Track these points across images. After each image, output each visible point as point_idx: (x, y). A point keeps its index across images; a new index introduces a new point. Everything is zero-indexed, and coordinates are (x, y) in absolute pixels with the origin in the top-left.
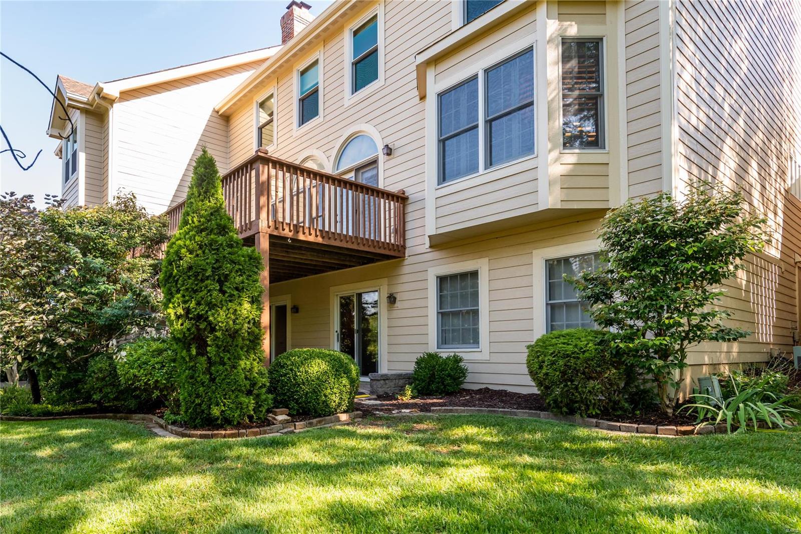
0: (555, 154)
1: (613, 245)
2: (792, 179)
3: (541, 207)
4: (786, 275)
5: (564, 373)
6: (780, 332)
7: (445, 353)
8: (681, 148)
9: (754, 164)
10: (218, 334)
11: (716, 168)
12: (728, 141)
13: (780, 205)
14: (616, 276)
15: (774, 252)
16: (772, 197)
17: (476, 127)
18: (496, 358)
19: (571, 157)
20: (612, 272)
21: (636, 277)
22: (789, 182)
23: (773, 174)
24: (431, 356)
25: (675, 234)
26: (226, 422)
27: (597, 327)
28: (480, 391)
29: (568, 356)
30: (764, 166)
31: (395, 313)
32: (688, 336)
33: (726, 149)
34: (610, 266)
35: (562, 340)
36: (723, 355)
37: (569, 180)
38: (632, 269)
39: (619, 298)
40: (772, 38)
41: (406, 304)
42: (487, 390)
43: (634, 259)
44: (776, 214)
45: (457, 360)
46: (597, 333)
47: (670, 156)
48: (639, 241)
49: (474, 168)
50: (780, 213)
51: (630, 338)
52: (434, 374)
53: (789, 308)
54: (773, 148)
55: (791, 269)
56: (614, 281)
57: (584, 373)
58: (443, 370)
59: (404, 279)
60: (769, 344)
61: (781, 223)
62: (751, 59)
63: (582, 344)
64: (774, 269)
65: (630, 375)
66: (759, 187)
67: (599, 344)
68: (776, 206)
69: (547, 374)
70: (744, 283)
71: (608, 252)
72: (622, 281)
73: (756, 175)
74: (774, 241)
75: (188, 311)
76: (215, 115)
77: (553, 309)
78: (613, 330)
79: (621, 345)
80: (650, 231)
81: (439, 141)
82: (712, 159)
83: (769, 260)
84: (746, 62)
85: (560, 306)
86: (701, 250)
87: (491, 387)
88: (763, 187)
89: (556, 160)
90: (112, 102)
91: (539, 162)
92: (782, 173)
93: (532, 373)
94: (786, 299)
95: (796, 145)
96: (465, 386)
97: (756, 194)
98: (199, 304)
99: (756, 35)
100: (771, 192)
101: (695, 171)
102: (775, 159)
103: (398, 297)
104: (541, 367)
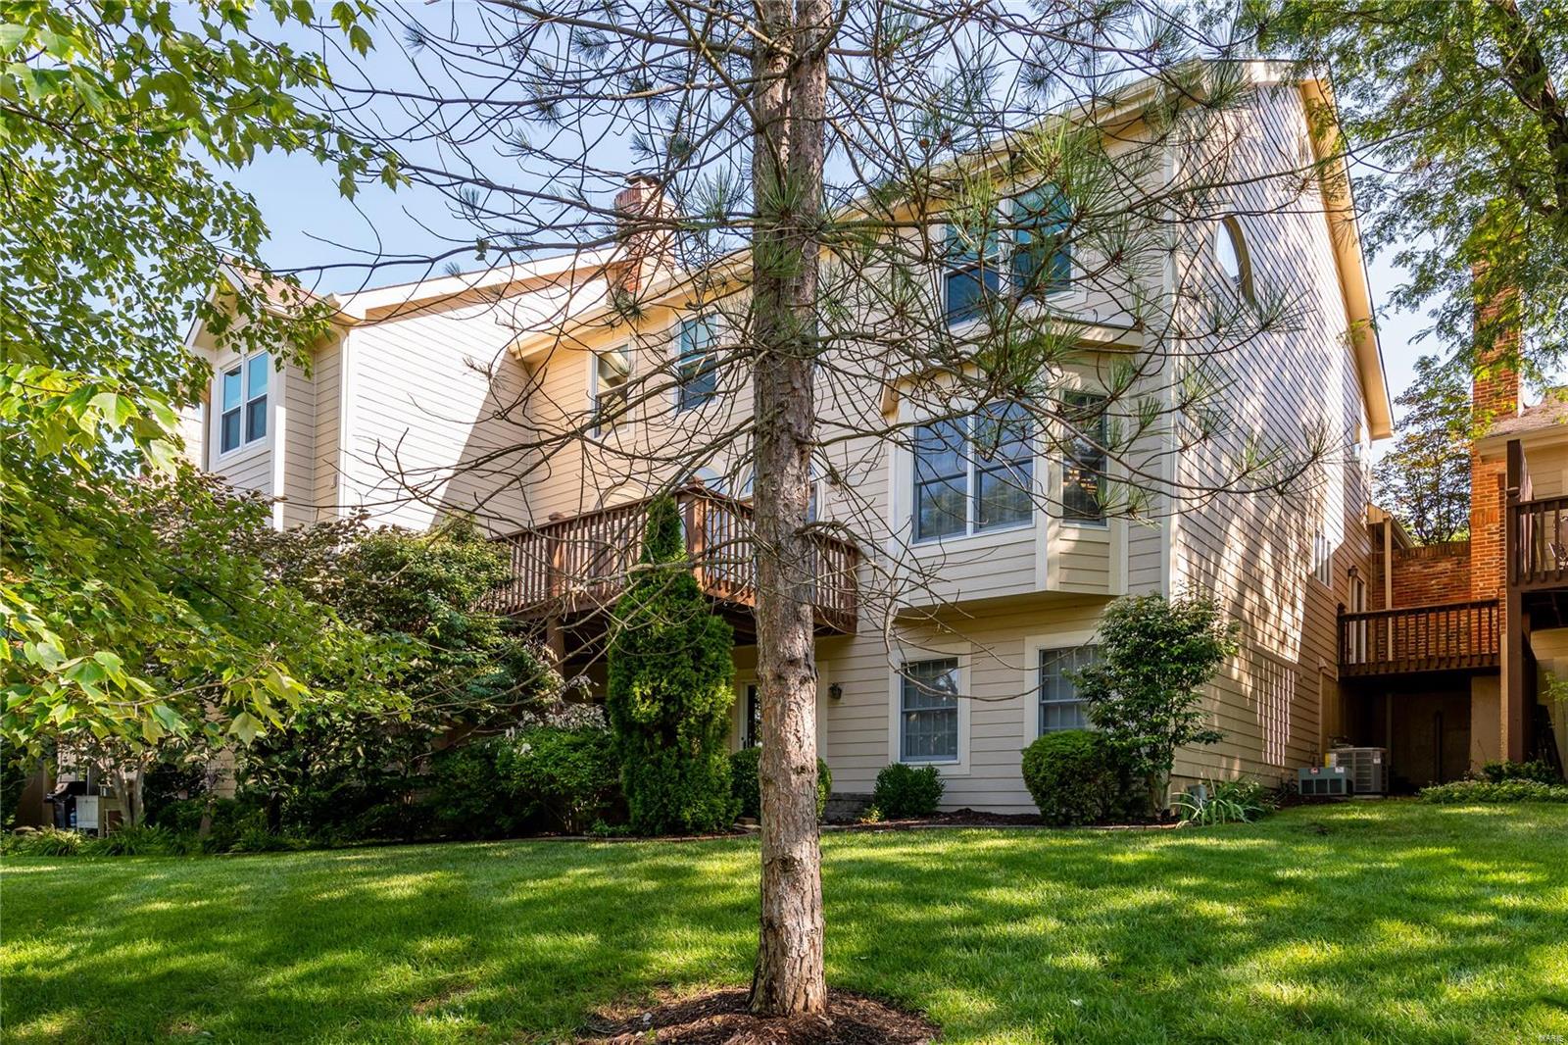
0: (1055, 528)
1: (1111, 640)
2: (1317, 560)
3: (1038, 589)
4: (1305, 683)
5: (1061, 776)
6: (1294, 754)
7: (916, 765)
8: (1181, 536)
9: (1267, 546)
10: (692, 720)
11: (1219, 554)
12: (1236, 521)
13: (1300, 594)
14: (1113, 673)
15: (1291, 655)
16: (1290, 586)
17: (965, 474)
18: (978, 772)
19: (1073, 533)
20: (1109, 668)
21: (1130, 674)
22: (1313, 564)
23: (1291, 555)
24: (900, 769)
25: (1165, 635)
26: (698, 828)
27: (1093, 727)
28: (960, 812)
29: (1067, 756)
30: (1279, 548)
31: (841, 712)
32: (1176, 738)
33: (1232, 530)
34: (1108, 662)
35: (1060, 740)
36: (1222, 772)
37: (1069, 561)
38: (1128, 667)
39: (1115, 697)
40: (1297, 383)
41: (856, 700)
42: (968, 811)
43: (1128, 657)
44: (1293, 606)
45: (932, 772)
46: (1094, 734)
47: (1169, 546)
48: (1135, 638)
49: (960, 527)
50: (1300, 605)
51: (1123, 737)
52: (905, 790)
53: (1309, 726)
54: (1293, 522)
55: (1313, 677)
56: (1111, 679)
57: (1080, 775)
58: (916, 785)
59: (856, 663)
60: (1276, 766)
61: (1301, 618)
62: (1266, 416)
63: (1079, 744)
64: (1290, 677)
65: (1124, 777)
66: (1272, 573)
67: (1096, 744)
68: (1295, 595)
69: (1044, 778)
70: (1250, 689)
71: (1106, 646)
72: (1118, 678)
73: (1269, 559)
74: (1290, 641)
75: (656, 690)
76: (511, 360)
77: (1046, 710)
78: (1110, 731)
79: (1116, 744)
80: (1144, 631)
81: (915, 485)
82: (1215, 544)
83: (1284, 664)
84: (1261, 421)
85: (1054, 707)
86: (1186, 652)
87: (973, 809)
88: (1278, 573)
89: (1057, 534)
90: (347, 326)
91: (1037, 534)
92: (1304, 554)
93: (1028, 779)
94: (1304, 714)
95: (1326, 516)
96: (938, 809)
97: (1268, 583)
98: (670, 683)
99: (1274, 385)
100: (1287, 580)
101: (1195, 560)
102: (1294, 535)
103: (845, 689)
104: (1038, 771)
